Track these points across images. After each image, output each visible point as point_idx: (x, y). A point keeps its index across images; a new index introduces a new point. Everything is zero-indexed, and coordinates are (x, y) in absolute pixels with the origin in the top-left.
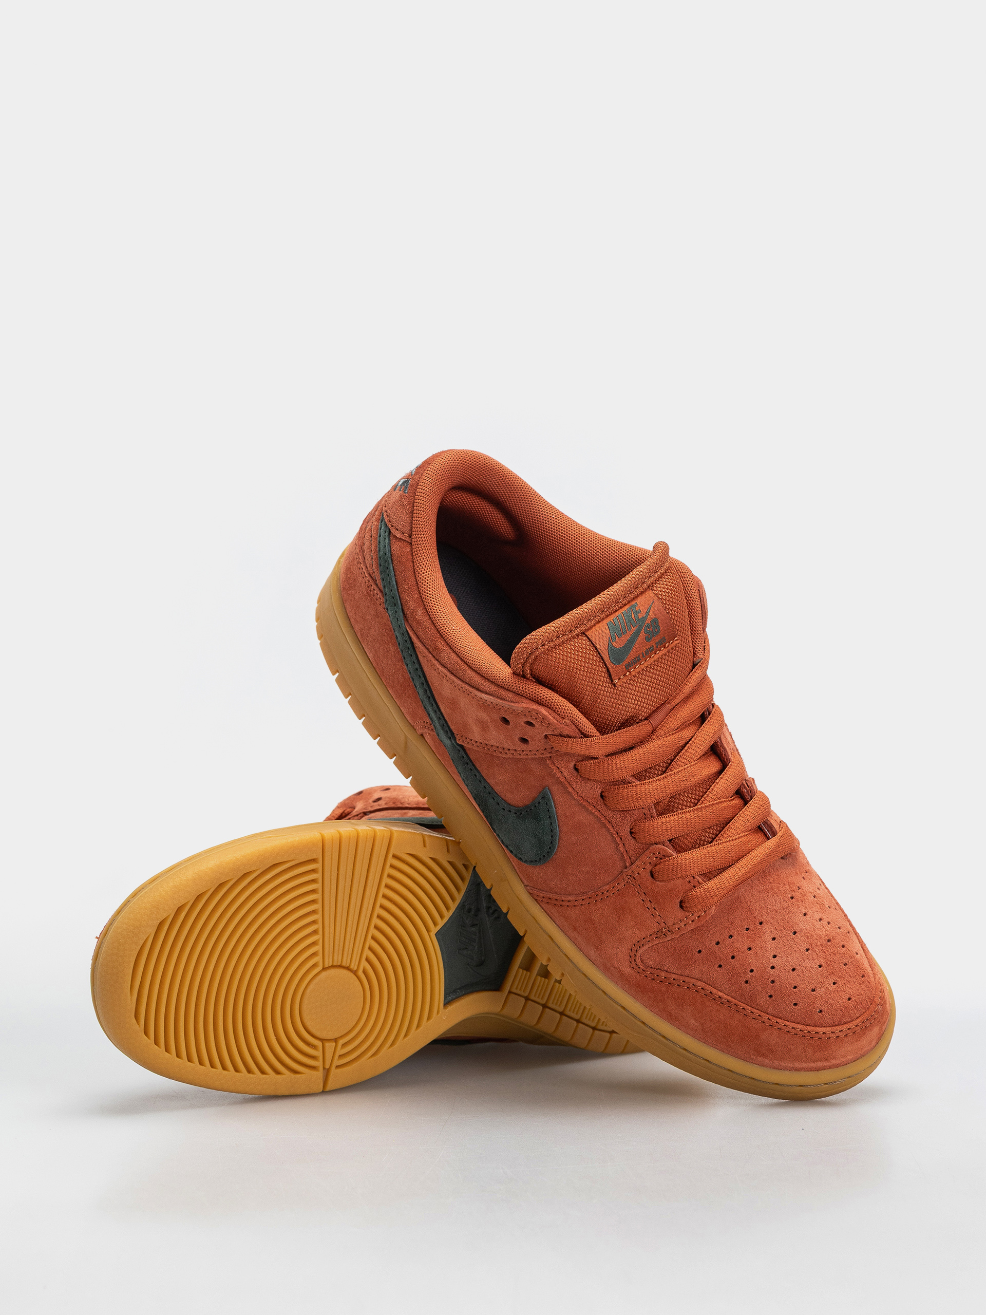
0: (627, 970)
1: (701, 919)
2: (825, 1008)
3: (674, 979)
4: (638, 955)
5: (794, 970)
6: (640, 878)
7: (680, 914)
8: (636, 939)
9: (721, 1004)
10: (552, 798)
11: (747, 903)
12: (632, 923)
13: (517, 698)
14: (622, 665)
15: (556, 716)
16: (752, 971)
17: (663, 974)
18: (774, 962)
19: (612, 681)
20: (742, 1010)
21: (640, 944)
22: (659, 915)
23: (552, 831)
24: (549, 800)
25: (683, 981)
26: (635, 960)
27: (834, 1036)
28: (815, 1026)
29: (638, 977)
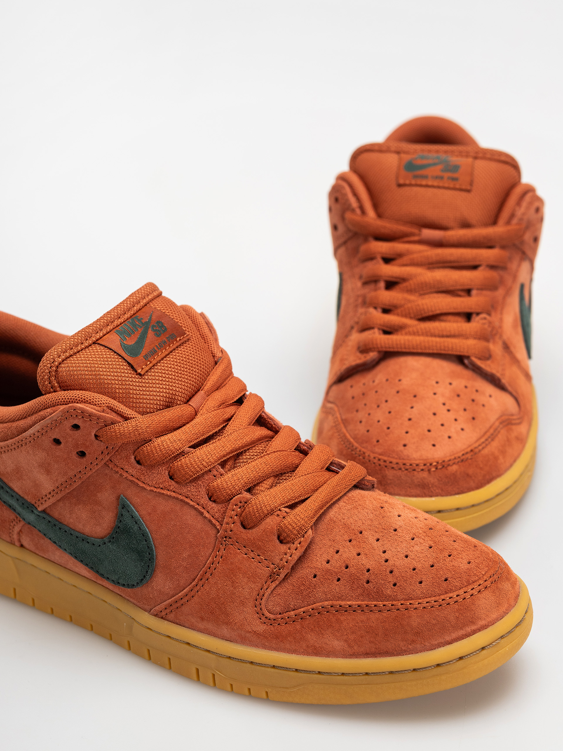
0: (261, 628)
1: (302, 544)
2: (449, 575)
3: (304, 612)
4: (263, 606)
5: (407, 556)
6: (235, 534)
7: (283, 548)
8: (255, 593)
9: (354, 612)
10: (131, 503)
11: (340, 521)
12: (245, 580)
13: (54, 408)
14: (141, 357)
15: (92, 406)
16: (368, 570)
17: (292, 613)
18: (386, 556)
19: (136, 371)
20: (374, 608)
21: (260, 596)
22: (265, 559)
23: (143, 535)
24: (129, 506)
25: (312, 609)
26: (263, 614)
27: (468, 596)
28: (446, 593)
29: (272, 629)
